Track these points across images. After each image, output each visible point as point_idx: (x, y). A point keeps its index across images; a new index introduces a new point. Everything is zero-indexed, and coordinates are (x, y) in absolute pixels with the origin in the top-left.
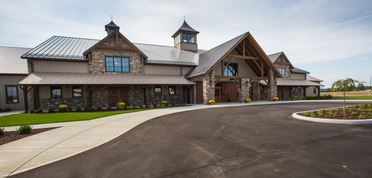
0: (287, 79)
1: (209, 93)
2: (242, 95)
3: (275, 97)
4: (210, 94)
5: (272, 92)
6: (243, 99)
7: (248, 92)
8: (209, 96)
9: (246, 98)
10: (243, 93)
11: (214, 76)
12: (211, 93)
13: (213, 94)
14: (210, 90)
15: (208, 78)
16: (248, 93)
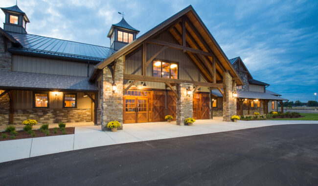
0: (245, 90)
1: (109, 108)
2: (180, 111)
3: (234, 114)
4: (113, 110)
5: (229, 107)
6: (182, 119)
7: (192, 107)
8: (110, 113)
9: (188, 117)
10: (182, 108)
11: (122, 75)
12: (114, 108)
13: (119, 110)
14: (113, 102)
15: (109, 78)
16: (190, 108)
